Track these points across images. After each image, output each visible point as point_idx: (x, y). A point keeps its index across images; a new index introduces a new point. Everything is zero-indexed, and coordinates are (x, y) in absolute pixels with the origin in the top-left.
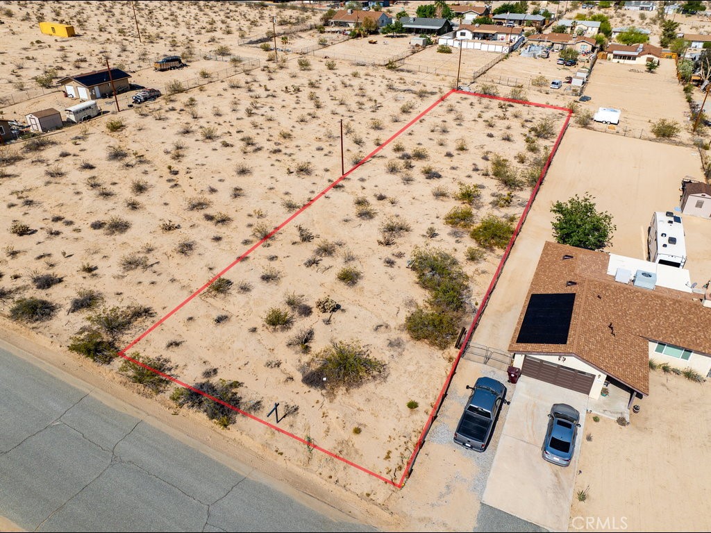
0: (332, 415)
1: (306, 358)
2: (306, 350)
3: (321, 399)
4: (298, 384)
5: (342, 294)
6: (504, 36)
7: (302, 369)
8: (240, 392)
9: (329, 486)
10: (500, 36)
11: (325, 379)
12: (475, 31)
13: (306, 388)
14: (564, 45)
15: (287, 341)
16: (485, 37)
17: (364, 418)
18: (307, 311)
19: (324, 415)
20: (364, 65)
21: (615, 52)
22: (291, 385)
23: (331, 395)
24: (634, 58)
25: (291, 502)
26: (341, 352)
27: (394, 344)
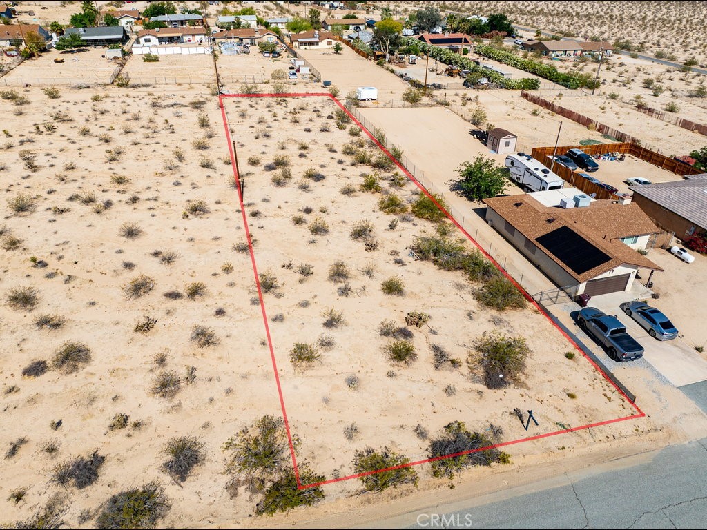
0: (545, 398)
1: (464, 370)
2: (455, 363)
3: (520, 392)
4: (490, 393)
6: (191, 37)
8: (468, 428)
9: (615, 444)
10: (186, 38)
11: (501, 376)
12: (159, 35)
13: (500, 392)
14: (252, 39)
16: (171, 40)
17: (560, 384)
18: (405, 333)
19: (540, 401)
20: (89, 87)
21: (300, 40)
22: (487, 397)
24: (317, 43)
27: (497, 322)
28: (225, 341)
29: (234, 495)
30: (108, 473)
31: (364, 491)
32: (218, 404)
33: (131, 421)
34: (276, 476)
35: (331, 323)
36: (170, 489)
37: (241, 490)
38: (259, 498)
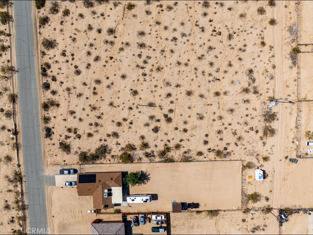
0: (56, 151)
1: (65, 140)
2: (66, 139)
3: (58, 147)
4: (59, 142)
5: (84, 137)
7: (62, 141)
8: (52, 135)
9: (46, 156)
11: (62, 146)
13: (59, 144)
15: (66, 134)
17: (59, 155)
18: (75, 133)
19: (56, 149)
22: (58, 141)
23: (60, 148)
25: (42, 153)
26: (69, 145)
27: (76, 152)
28: (79, 99)
29: (47, 99)
30: (54, 82)
31: (45, 116)
32: (64, 97)
33: (62, 84)
34: (49, 105)
35: (80, 120)
36: (49, 91)
37: (48, 100)
38: (46, 103)
